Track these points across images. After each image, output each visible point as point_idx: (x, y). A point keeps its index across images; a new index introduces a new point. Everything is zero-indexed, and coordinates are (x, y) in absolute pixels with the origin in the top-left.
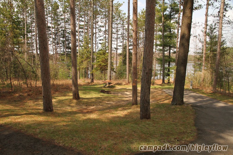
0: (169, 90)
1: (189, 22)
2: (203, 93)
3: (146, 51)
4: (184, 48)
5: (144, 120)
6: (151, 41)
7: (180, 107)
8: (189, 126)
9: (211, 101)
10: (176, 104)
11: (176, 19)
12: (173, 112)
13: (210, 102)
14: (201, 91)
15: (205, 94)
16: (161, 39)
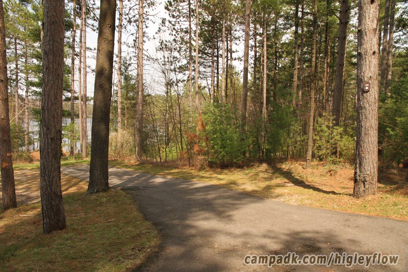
0: (68, 168)
1: (110, 49)
2: (126, 166)
3: (49, 95)
4: (104, 92)
5: (55, 233)
6: (58, 75)
7: (105, 194)
8: (138, 223)
9: (144, 176)
10: (98, 191)
11: (68, 40)
12: (97, 206)
13: (144, 178)
14: (123, 164)
15: (130, 167)
16: (39, 73)
